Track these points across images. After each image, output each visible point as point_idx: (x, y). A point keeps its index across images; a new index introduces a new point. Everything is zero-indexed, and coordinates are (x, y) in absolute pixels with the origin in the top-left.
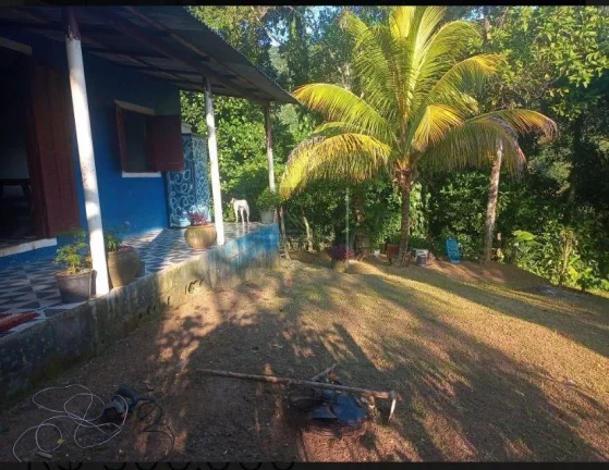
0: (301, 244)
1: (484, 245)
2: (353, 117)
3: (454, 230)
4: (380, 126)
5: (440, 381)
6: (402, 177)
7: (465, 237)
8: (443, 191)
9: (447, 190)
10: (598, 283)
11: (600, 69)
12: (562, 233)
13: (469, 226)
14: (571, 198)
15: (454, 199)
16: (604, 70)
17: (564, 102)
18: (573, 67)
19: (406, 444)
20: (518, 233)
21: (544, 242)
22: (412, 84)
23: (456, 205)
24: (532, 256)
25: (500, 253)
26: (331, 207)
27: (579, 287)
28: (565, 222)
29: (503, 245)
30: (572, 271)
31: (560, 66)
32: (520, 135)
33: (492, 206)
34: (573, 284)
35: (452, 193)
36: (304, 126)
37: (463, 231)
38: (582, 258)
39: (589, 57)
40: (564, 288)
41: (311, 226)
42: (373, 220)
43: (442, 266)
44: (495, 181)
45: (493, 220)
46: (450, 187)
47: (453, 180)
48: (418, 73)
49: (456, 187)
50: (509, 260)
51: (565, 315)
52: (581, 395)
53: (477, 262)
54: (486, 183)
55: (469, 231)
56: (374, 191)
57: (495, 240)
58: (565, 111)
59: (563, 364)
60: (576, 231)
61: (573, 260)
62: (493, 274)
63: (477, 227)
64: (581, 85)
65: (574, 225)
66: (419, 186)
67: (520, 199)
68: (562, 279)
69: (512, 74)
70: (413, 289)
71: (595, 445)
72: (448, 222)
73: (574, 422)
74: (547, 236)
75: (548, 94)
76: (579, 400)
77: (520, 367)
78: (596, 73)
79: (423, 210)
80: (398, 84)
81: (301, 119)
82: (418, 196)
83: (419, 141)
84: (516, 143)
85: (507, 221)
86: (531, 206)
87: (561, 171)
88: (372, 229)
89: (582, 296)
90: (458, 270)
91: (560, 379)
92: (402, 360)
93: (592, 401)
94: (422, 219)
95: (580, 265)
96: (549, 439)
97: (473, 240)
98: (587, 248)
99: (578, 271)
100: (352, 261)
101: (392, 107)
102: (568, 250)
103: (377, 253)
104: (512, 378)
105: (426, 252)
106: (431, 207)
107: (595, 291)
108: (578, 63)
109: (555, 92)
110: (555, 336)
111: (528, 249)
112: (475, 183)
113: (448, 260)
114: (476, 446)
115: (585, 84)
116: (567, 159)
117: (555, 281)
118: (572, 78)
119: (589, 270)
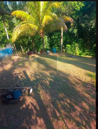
0: (22, 52)
1: (61, 48)
2: (28, 19)
3: (55, 46)
4: (35, 21)
5: (46, 81)
6: (42, 34)
7: (57, 47)
8: (52, 37)
9: (53, 37)
10: (83, 54)
11: (81, 6)
12: (76, 44)
13: (58, 45)
14: (77, 37)
15: (54, 39)
16: (82, 7)
17: (75, 15)
18: (76, 6)
19: (33, 100)
20: (67, 45)
21: (72, 47)
22: (41, 10)
23: (55, 40)
24: (70, 50)
25: (64, 50)
26: (26, 43)
27: (79, 55)
28: (76, 42)
29: (65, 48)
30: (78, 52)
31: (73, 6)
32: (66, 22)
33: (62, 40)
34: (78, 55)
35: (54, 38)
36: (18, 23)
37: (57, 46)
38: (80, 49)
39: (79, 3)
40: (76, 56)
41: (23, 48)
42: (37, 45)
43: (53, 54)
44: (62, 34)
45: (62, 43)
46: (53, 36)
47: (54, 35)
48: (42, 7)
49: (55, 36)
50: (66, 51)
51: (76, 61)
52: (77, 79)
53: (60, 52)
54: (60, 35)
55: (58, 46)
56: (37, 38)
57: (63, 47)
58: (75, 17)
59: (74, 72)
60: (78, 44)
61: (78, 50)
62: (63, 55)
63: (59, 45)
64: (78, 10)
65: (78, 42)
66: (47, 37)
67: (68, 38)
68: (76, 54)
69: (64, 8)
70: (45, 60)
71: (79, 90)
72: (54, 44)
73: (74, 85)
74: (73, 45)
75: (71, 13)
76: (76, 80)
77: (65, 74)
78: (81, 7)
79: (48, 42)
80: (38, 10)
81: (17, 21)
82: (47, 39)
83: (43, 24)
84: (65, 24)
85: (65, 43)
86: (70, 39)
87: (75, 31)
88: (37, 47)
89: (80, 57)
90: (56, 54)
91: (73, 76)
92: (38, 77)
93: (79, 80)
94: (48, 44)
95: (79, 51)
96: (69, 91)
97: (59, 48)
98: (81, 47)
99: (79, 52)
100: (33, 55)
101: (37, 16)
102: (77, 48)
103: (39, 53)
104: (62, 77)
105: (49, 51)
106: (50, 41)
107: (82, 56)
108: (77, 5)
109: (73, 12)
110: (73, 66)
111: (69, 48)
112: (58, 35)
113: (54, 52)
114: (51, 96)
115: (79, 10)
116: (76, 28)
117: (75, 54)
118: (76, 9)
119: (81, 51)
